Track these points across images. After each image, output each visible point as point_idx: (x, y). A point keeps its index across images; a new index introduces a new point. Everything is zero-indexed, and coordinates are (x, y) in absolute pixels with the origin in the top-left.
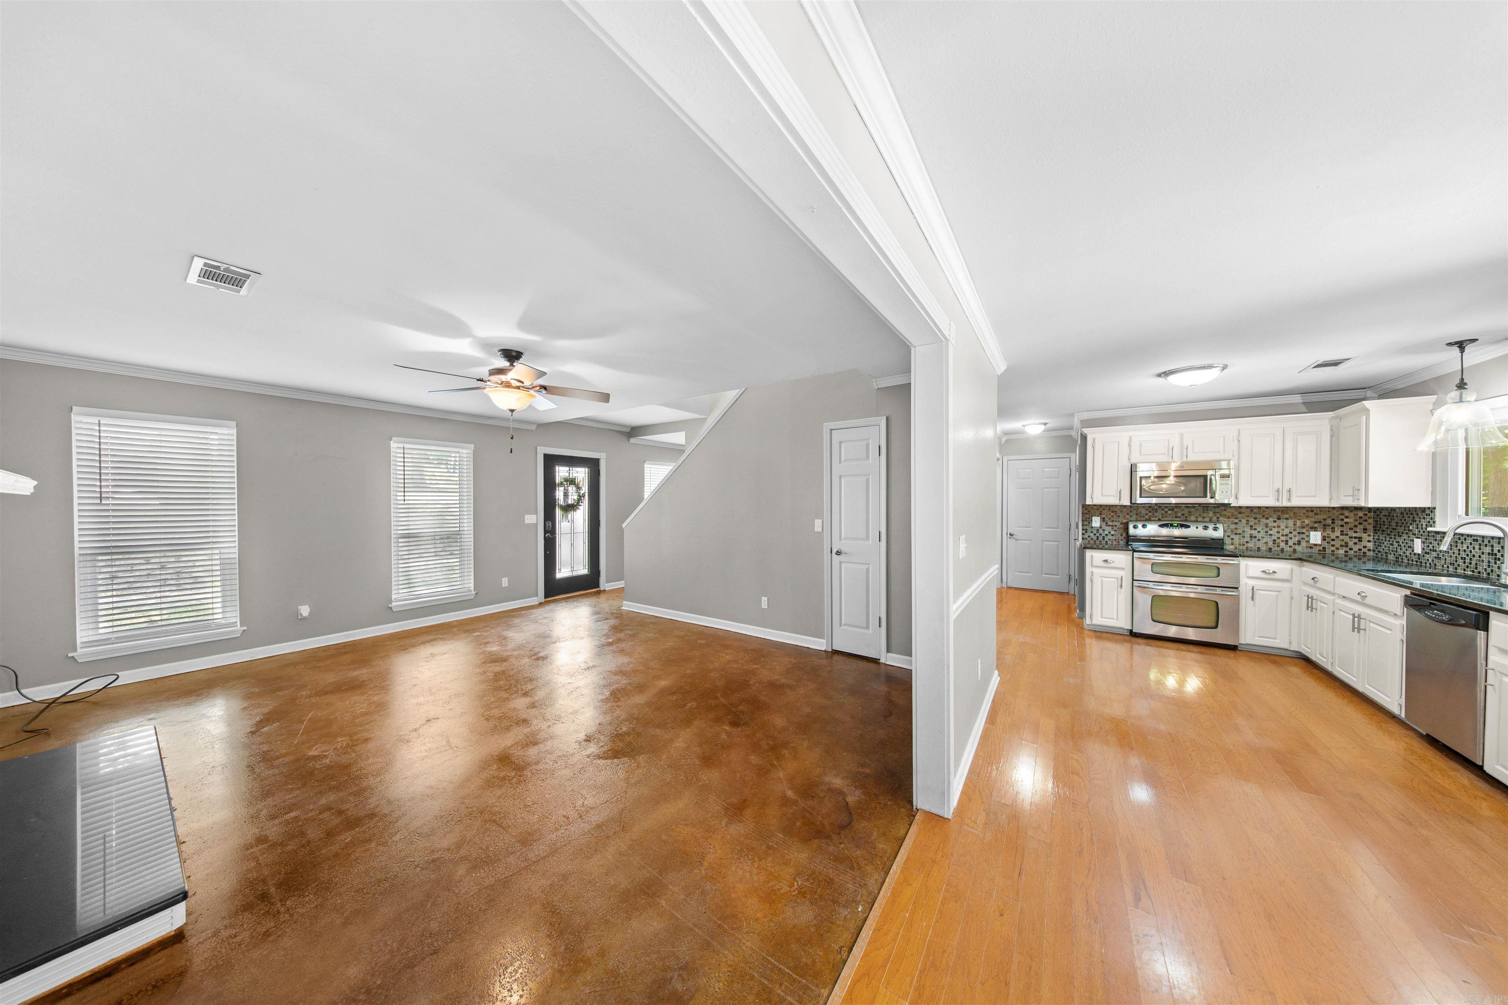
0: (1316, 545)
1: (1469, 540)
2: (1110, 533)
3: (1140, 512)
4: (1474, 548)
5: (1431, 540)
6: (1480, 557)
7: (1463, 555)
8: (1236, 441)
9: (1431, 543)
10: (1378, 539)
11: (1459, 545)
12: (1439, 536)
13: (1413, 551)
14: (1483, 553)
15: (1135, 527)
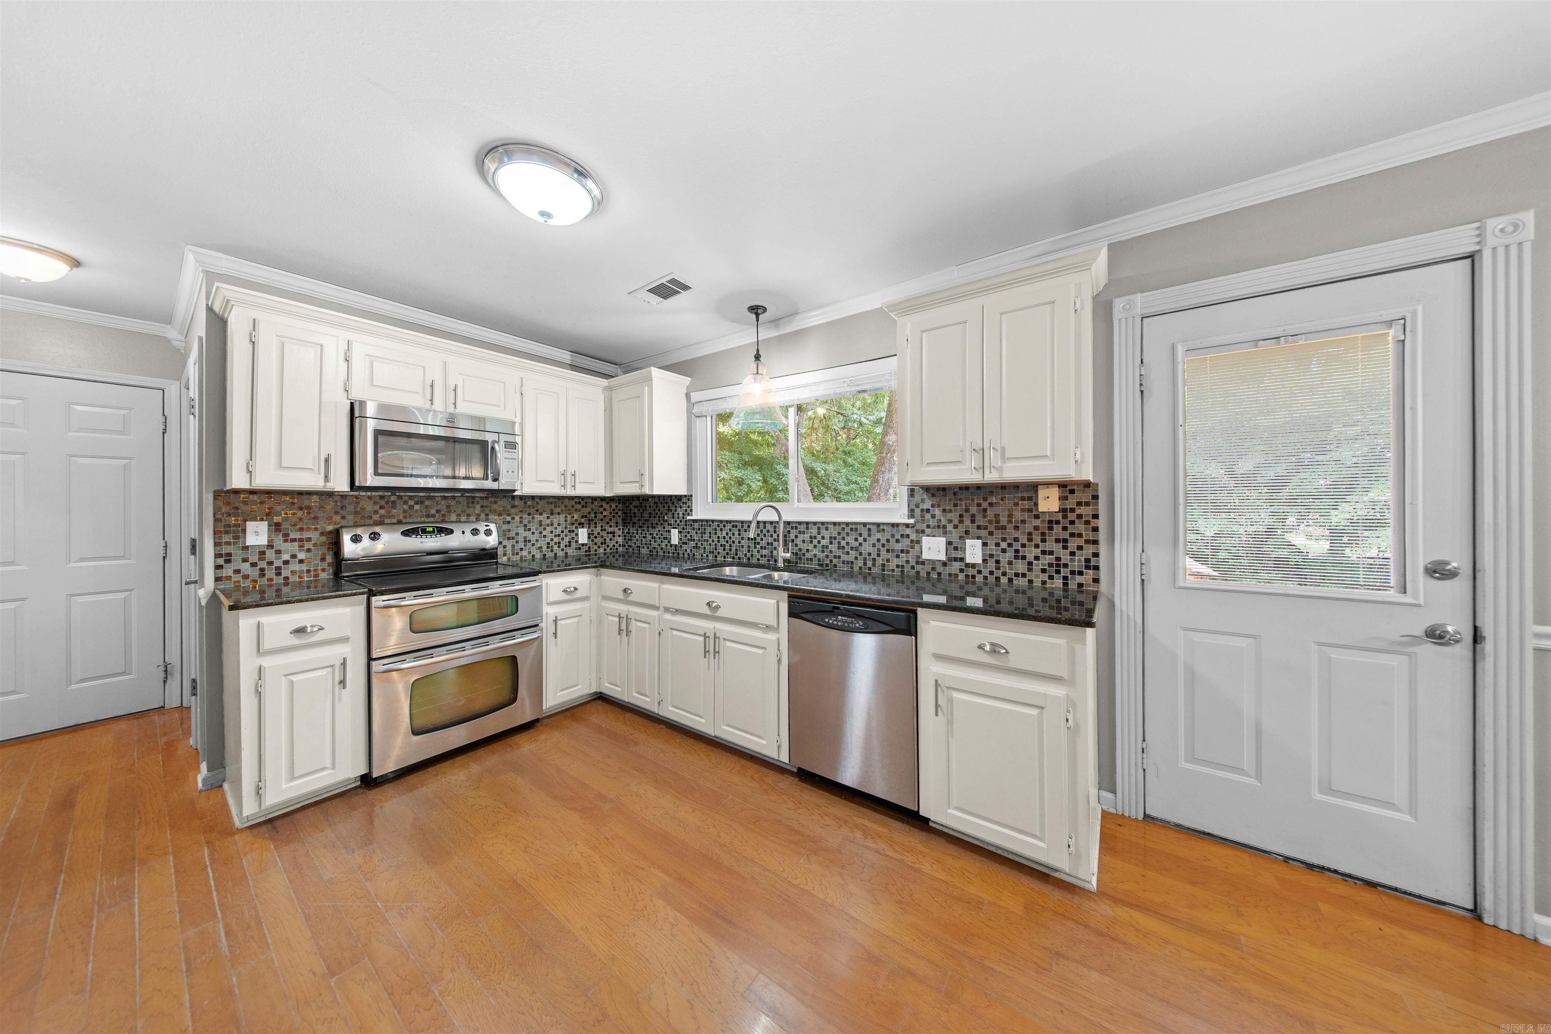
0: (583, 545)
1: (729, 526)
2: (294, 556)
3: (363, 509)
4: (733, 534)
5: (689, 529)
6: (739, 542)
7: (723, 542)
8: (518, 394)
9: (689, 533)
10: (628, 533)
11: (719, 532)
12: (697, 524)
13: (669, 542)
14: (742, 538)
15: (356, 539)
